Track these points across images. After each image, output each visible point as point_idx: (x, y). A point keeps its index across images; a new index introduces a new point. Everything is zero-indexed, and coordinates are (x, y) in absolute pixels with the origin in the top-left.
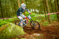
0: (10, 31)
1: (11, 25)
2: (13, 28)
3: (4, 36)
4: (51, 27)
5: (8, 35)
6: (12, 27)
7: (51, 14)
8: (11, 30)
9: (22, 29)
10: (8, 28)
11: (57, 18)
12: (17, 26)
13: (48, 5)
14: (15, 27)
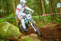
0: (6, 31)
2: (9, 27)
6: (7, 26)
8: (6, 29)
9: (18, 29)
10: (3, 27)
13: (43, 6)
14: (11, 27)
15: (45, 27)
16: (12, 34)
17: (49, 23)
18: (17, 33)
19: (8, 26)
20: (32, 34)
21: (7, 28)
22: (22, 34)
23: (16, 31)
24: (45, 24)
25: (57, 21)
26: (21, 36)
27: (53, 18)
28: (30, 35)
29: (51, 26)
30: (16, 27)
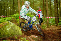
0: (8, 30)
1: (10, 23)
3: (2, 34)
4: (49, 31)
5: (5, 33)
7: (50, 17)
9: (20, 29)
10: (7, 27)
11: (55, 23)
12: (15, 25)
13: (48, 8)
15: (47, 29)
18: (19, 33)
19: (11, 26)
21: (10, 27)
23: (18, 31)
26: (23, 36)
27: (57, 21)
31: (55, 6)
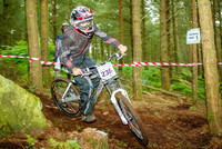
2: (4, 94)
15: (135, 105)
16: (13, 122)
17: (151, 95)
18: (35, 119)
19: (2, 89)
20: (88, 130)
22: (50, 124)
23: (32, 113)
24: (138, 97)
25: (180, 90)
26: (48, 131)
27: (168, 79)
28: (79, 131)
29: (157, 105)
30: (32, 97)
31: (162, 23)
